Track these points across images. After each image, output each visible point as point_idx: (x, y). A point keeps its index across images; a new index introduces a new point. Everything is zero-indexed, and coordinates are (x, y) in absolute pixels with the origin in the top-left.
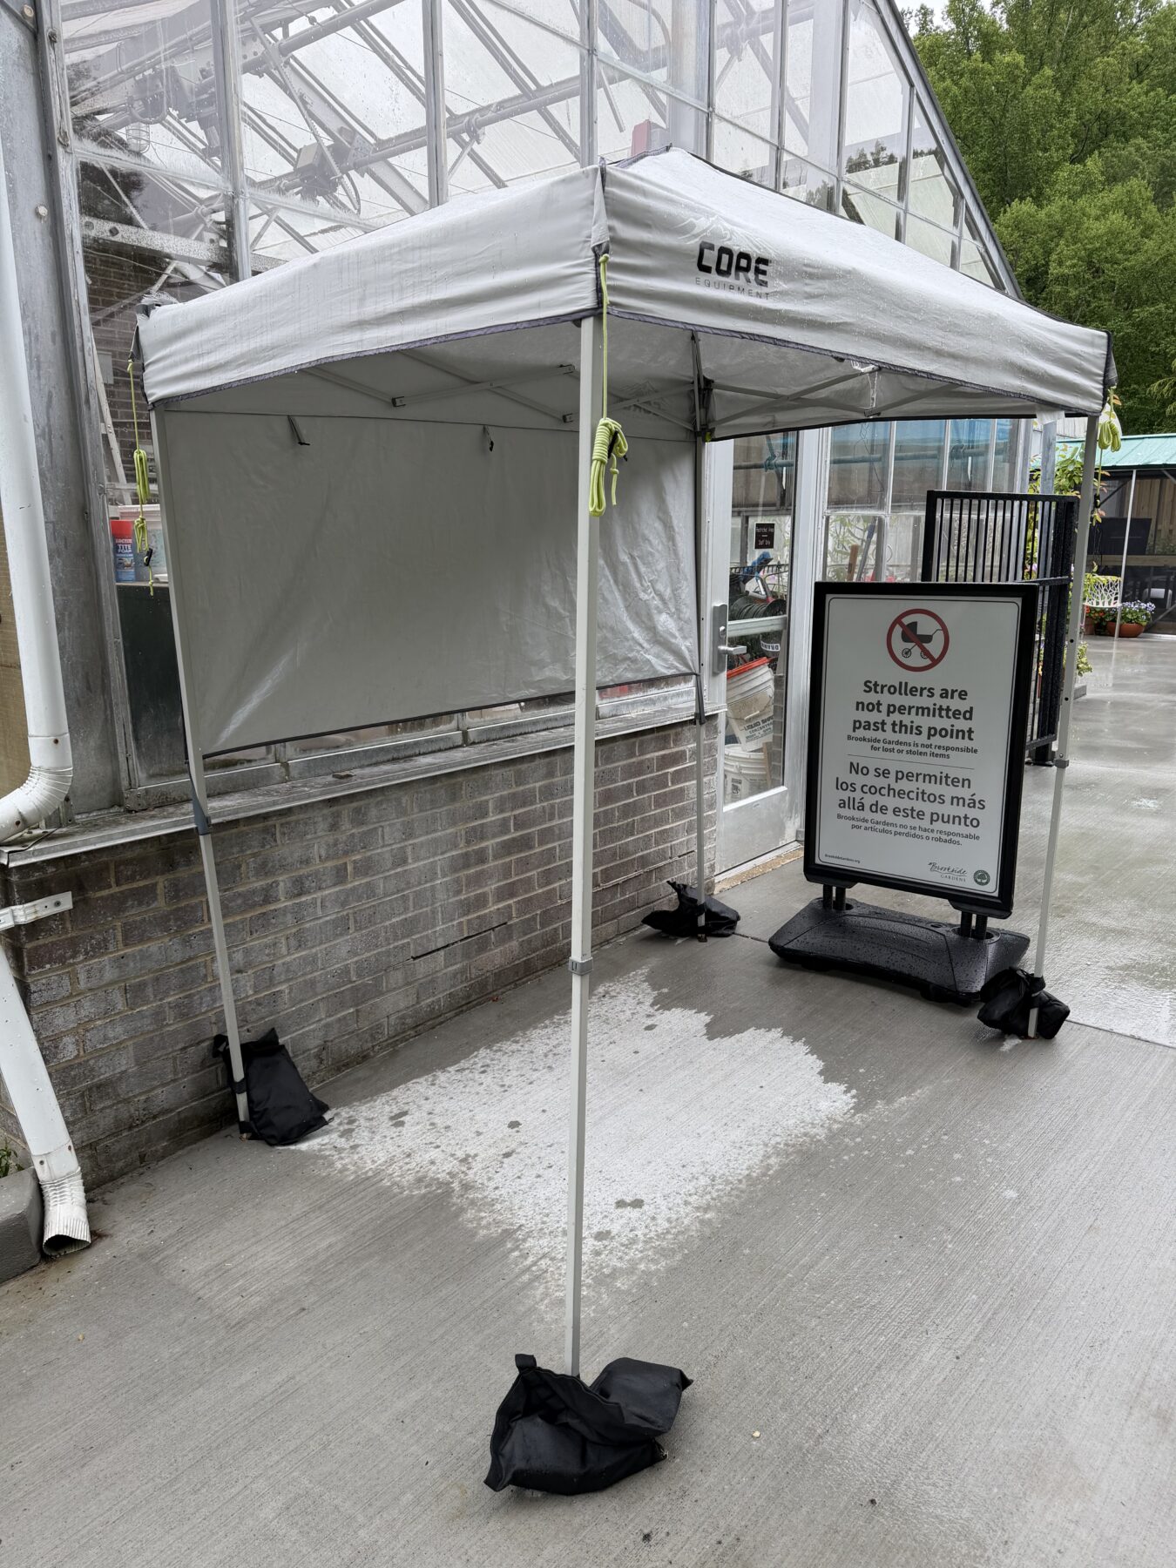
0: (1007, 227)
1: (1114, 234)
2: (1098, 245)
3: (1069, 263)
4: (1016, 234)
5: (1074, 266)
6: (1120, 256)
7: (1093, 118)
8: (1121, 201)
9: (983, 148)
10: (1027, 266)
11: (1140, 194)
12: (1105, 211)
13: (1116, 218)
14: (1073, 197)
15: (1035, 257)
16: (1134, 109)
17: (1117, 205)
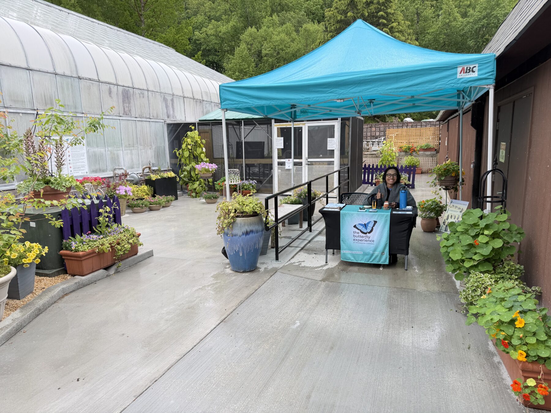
0: (247, 36)
1: (282, 41)
2: (277, 44)
3: (268, 49)
4: (250, 39)
5: (270, 50)
6: (285, 48)
7: (278, 4)
8: (284, 30)
9: (239, 9)
10: (255, 50)
11: (290, 28)
12: (279, 33)
13: (283, 35)
14: (268, 27)
15: (258, 47)
16: (291, 3)
17: (283, 31)
